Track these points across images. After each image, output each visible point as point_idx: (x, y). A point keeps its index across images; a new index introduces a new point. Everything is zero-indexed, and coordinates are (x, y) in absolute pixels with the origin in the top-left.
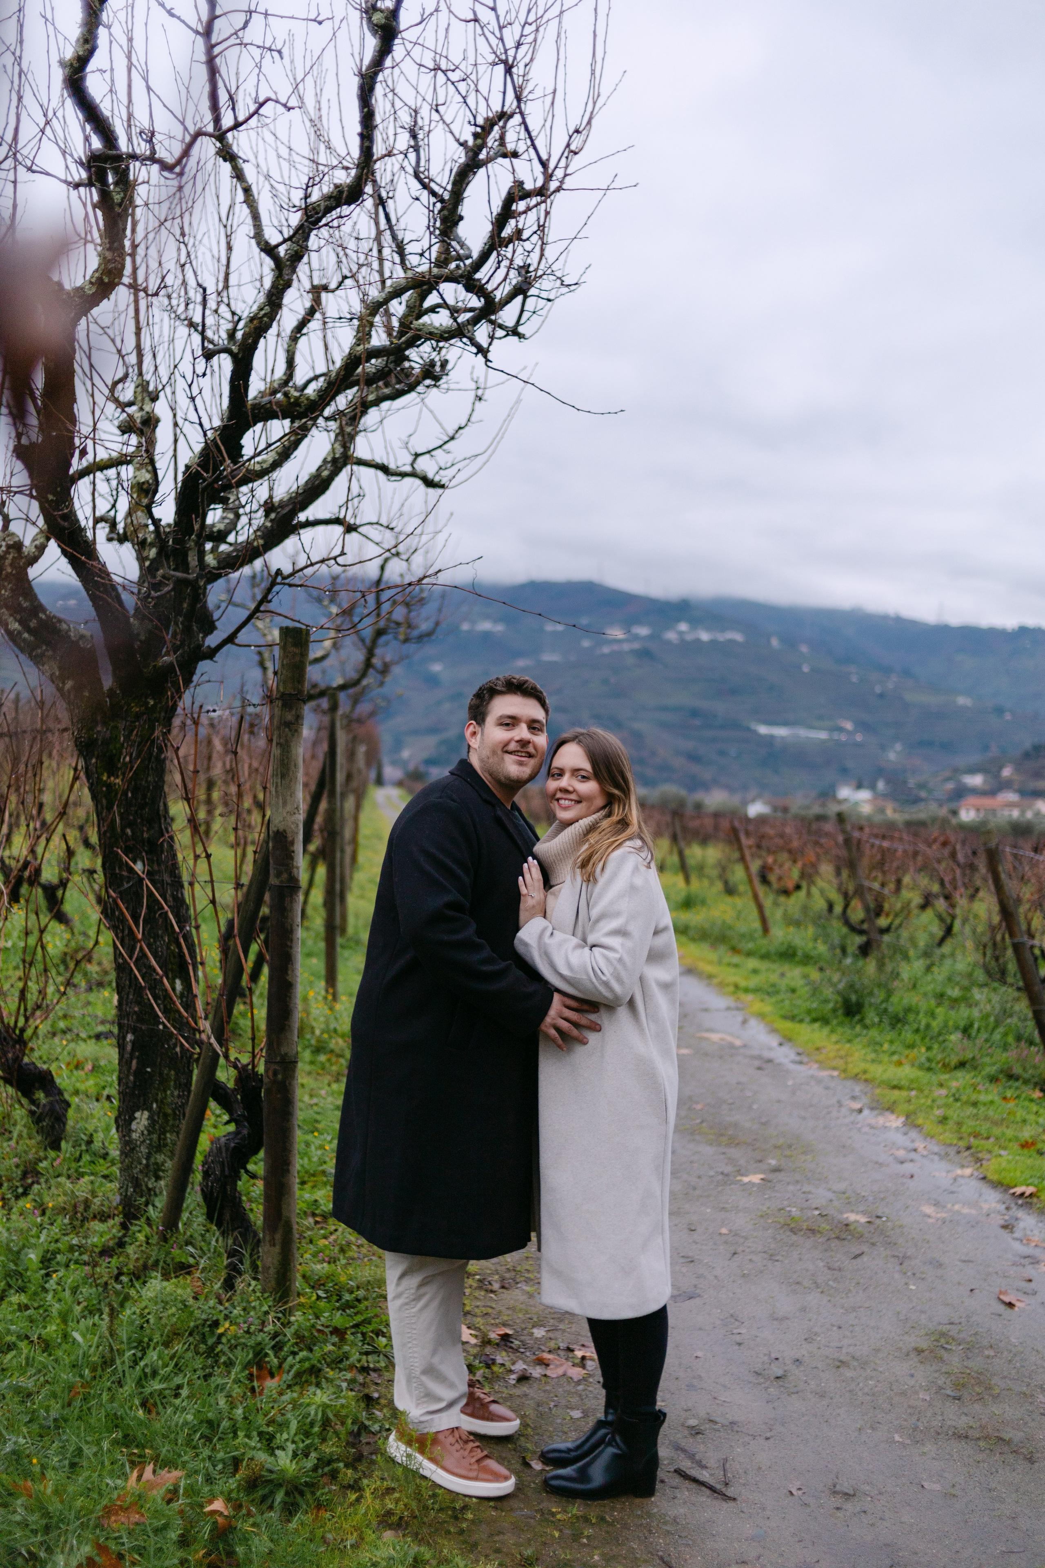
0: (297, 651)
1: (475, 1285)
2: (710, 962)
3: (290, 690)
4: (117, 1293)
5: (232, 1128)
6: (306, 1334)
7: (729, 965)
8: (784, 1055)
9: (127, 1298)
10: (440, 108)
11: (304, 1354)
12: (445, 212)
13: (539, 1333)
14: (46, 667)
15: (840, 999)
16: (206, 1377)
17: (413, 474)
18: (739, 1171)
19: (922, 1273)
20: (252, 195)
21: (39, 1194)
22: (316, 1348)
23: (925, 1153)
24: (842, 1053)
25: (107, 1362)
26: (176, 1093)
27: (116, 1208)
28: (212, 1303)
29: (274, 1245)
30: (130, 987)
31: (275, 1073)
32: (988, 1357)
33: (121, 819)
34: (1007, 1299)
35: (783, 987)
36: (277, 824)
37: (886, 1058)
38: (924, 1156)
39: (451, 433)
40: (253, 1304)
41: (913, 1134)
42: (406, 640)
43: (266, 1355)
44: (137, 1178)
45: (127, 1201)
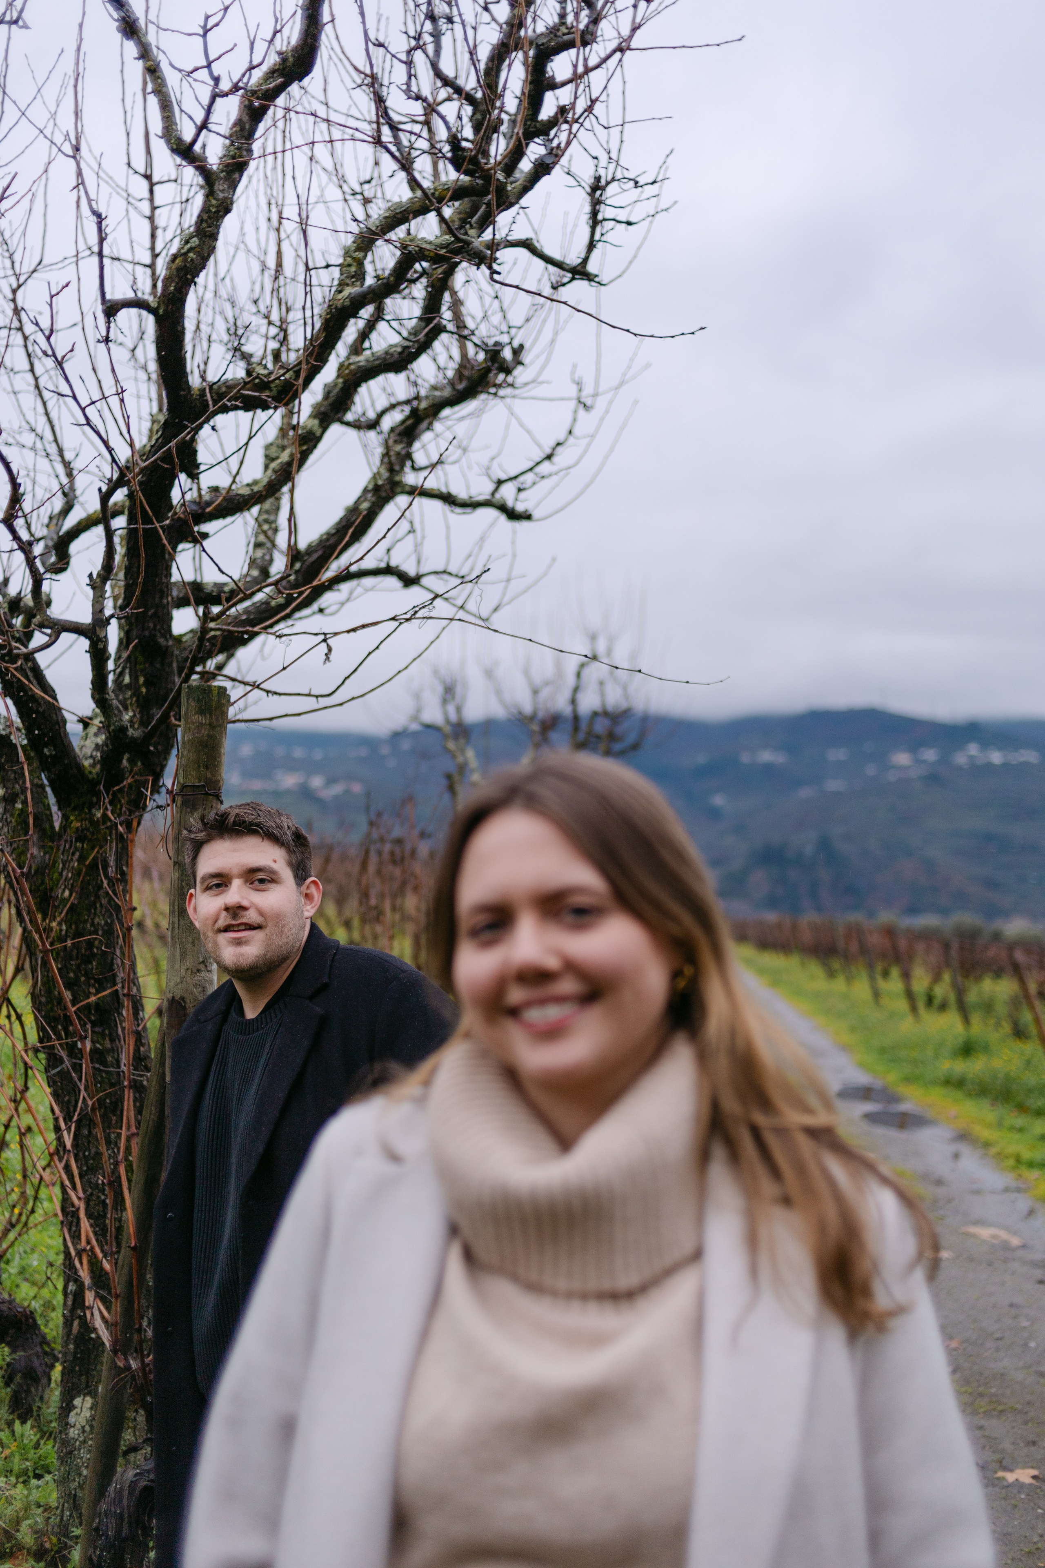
0: (205, 720)
2: (989, 1126)
3: (194, 781)
7: (1012, 1128)
10: (490, 6)
12: (478, 116)
17: (491, 504)
18: (1000, 1462)
36: (175, 986)
39: (548, 451)
44: (75, 1495)
45: (64, 1530)
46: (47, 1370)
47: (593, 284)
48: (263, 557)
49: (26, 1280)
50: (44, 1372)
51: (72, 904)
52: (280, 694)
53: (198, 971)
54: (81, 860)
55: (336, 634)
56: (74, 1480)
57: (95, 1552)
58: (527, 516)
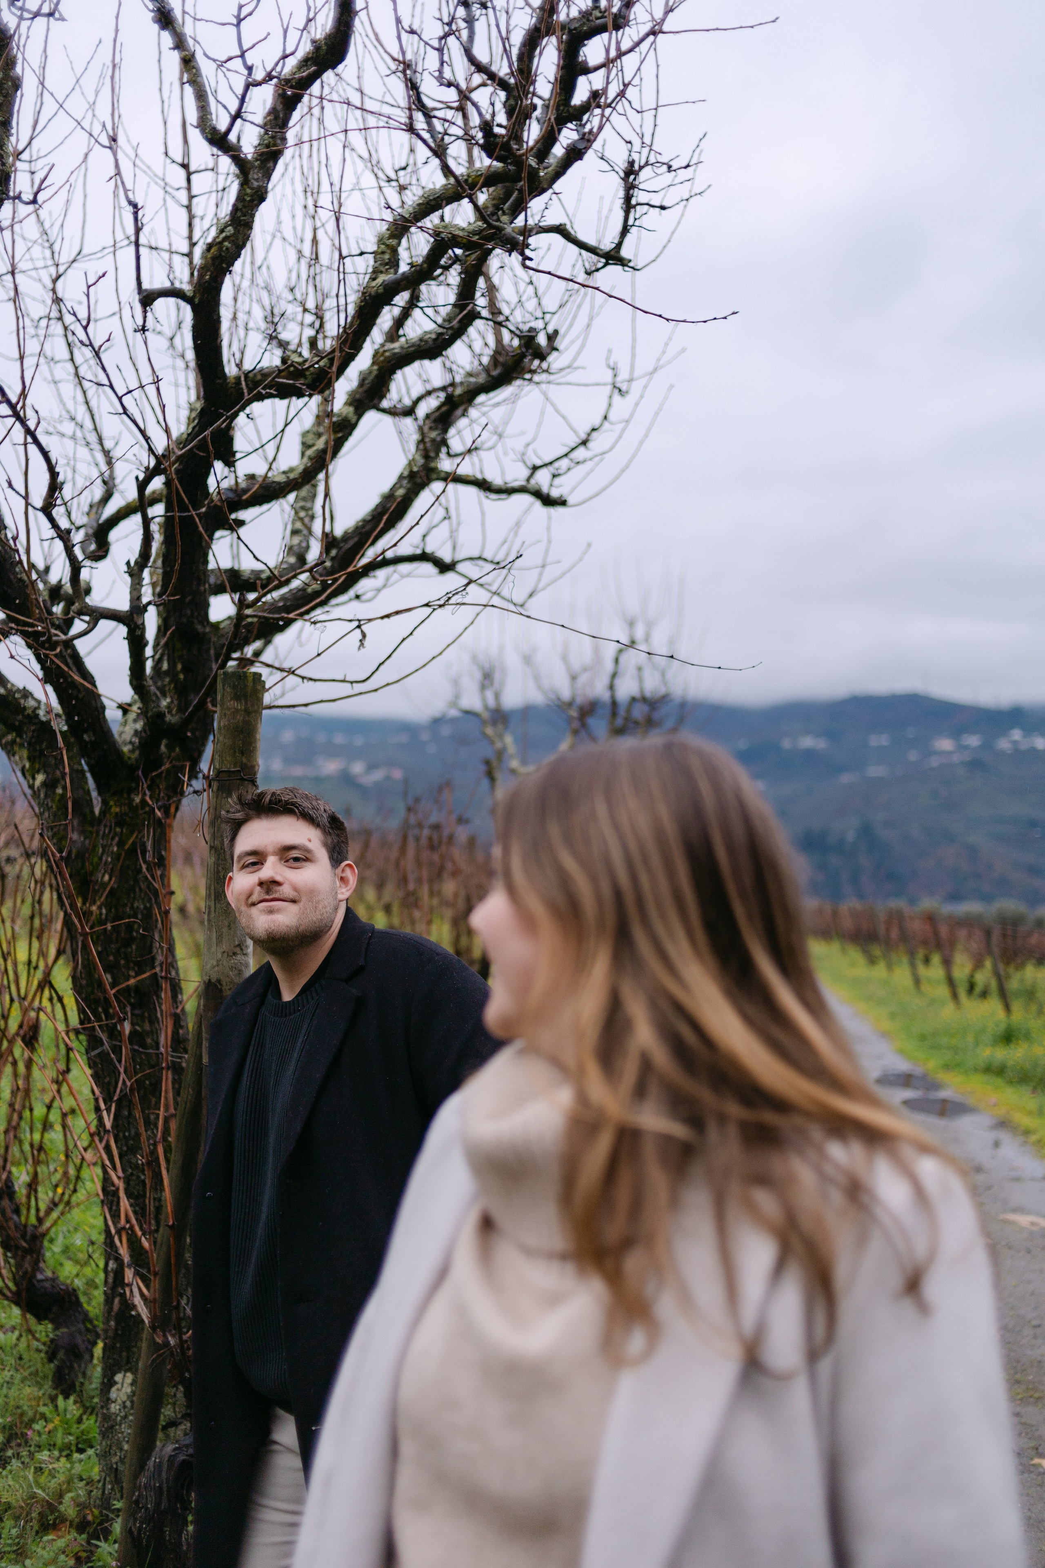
0: (240, 706)
2: (1030, 1113)
3: (228, 766)
12: (512, 102)
17: (526, 490)
36: (212, 968)
39: (583, 436)
44: (116, 1469)
45: (105, 1502)
46: (90, 1347)
47: (626, 268)
48: (299, 544)
49: (70, 1258)
50: (87, 1349)
51: (112, 889)
52: (315, 680)
53: (235, 954)
54: (120, 844)
55: (370, 620)
56: (115, 1454)
57: (135, 1525)
58: (561, 502)
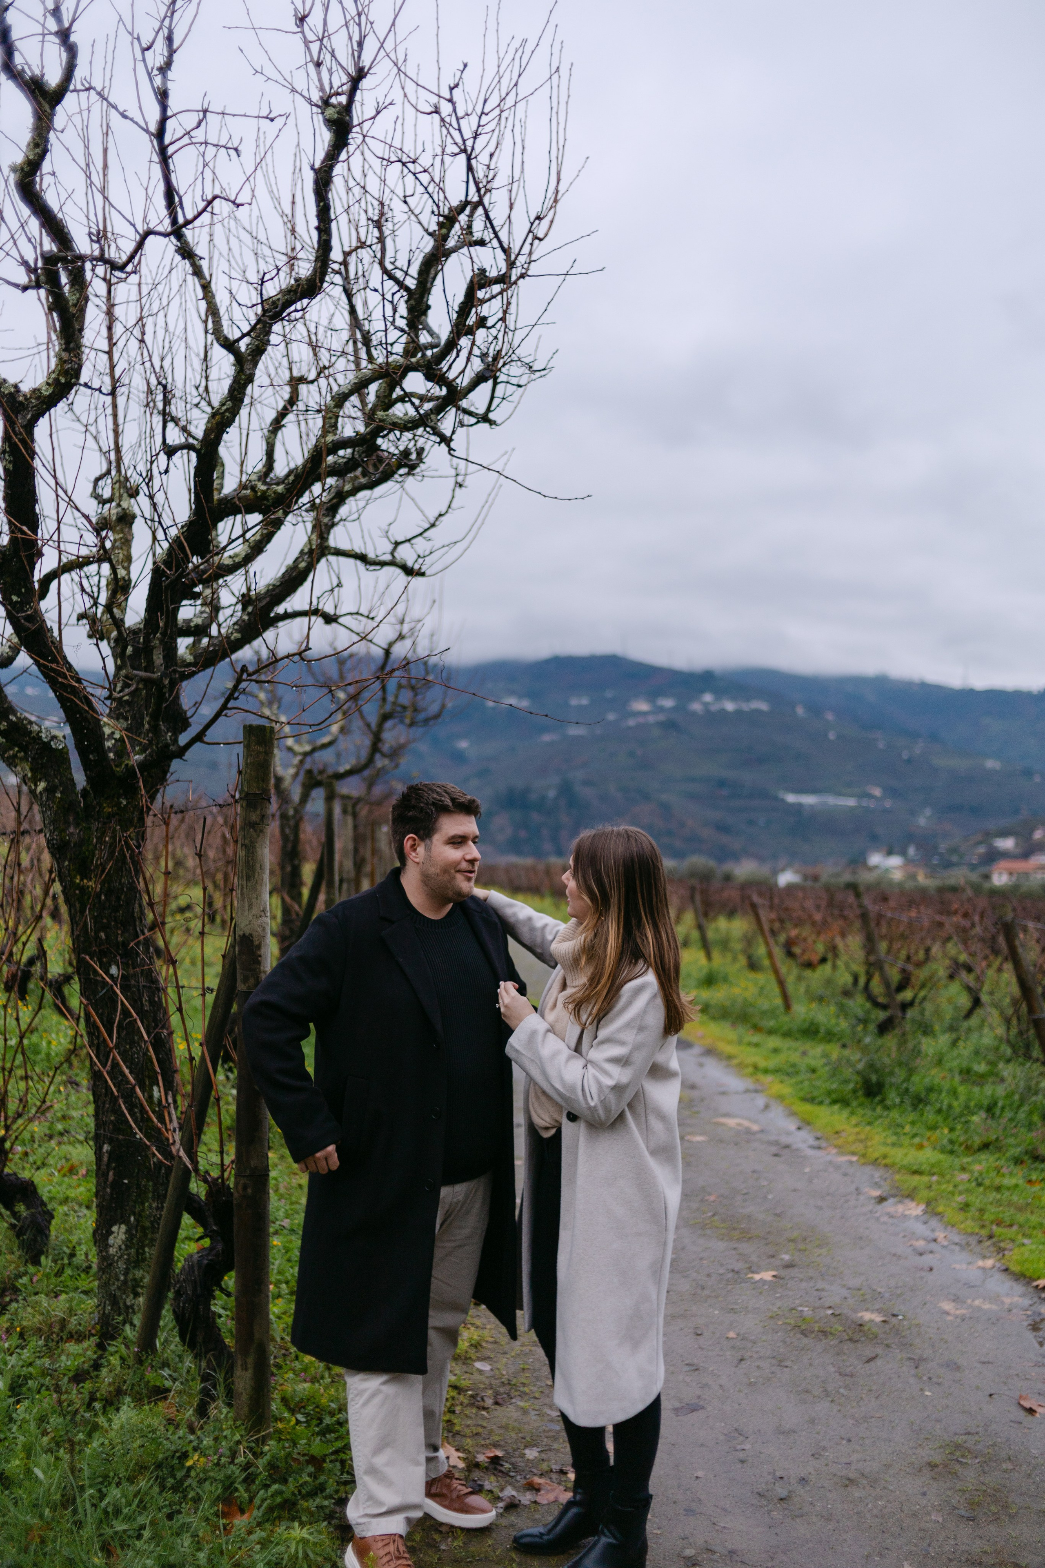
0: (261, 749)
1: (466, 1401)
2: (730, 1042)
3: (254, 790)
4: (86, 1422)
5: (207, 1242)
6: (282, 1465)
7: (749, 1044)
8: (802, 1139)
9: (96, 1427)
10: (408, 199)
11: (275, 1487)
12: (412, 302)
13: (531, 1454)
14: (19, 768)
15: (859, 1079)
16: (170, 1517)
17: (392, 563)
18: (750, 1268)
19: (939, 1377)
20: (211, 292)
21: (16, 1313)
22: (290, 1479)
23: (945, 1243)
24: (862, 1136)
25: (68, 1501)
26: (154, 1205)
27: (93, 1328)
28: (181, 1433)
29: (246, 1370)
30: (106, 1095)
31: (245, 1188)
32: (1006, 1471)
33: (95, 923)
34: (1027, 1404)
35: (803, 1067)
36: (244, 926)
37: (906, 1141)
38: (944, 1247)
39: (432, 520)
40: (225, 1433)
41: (934, 1222)
42: (412, 724)
43: (236, 1490)
44: (115, 1295)
47: (491, 424)
53: (260, 917)
56: (114, 1284)
